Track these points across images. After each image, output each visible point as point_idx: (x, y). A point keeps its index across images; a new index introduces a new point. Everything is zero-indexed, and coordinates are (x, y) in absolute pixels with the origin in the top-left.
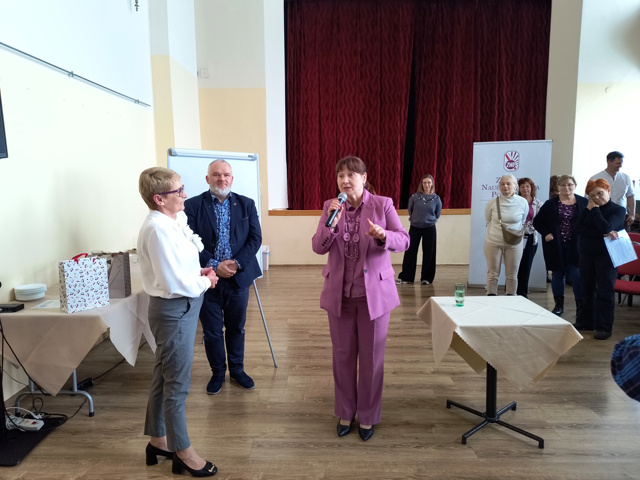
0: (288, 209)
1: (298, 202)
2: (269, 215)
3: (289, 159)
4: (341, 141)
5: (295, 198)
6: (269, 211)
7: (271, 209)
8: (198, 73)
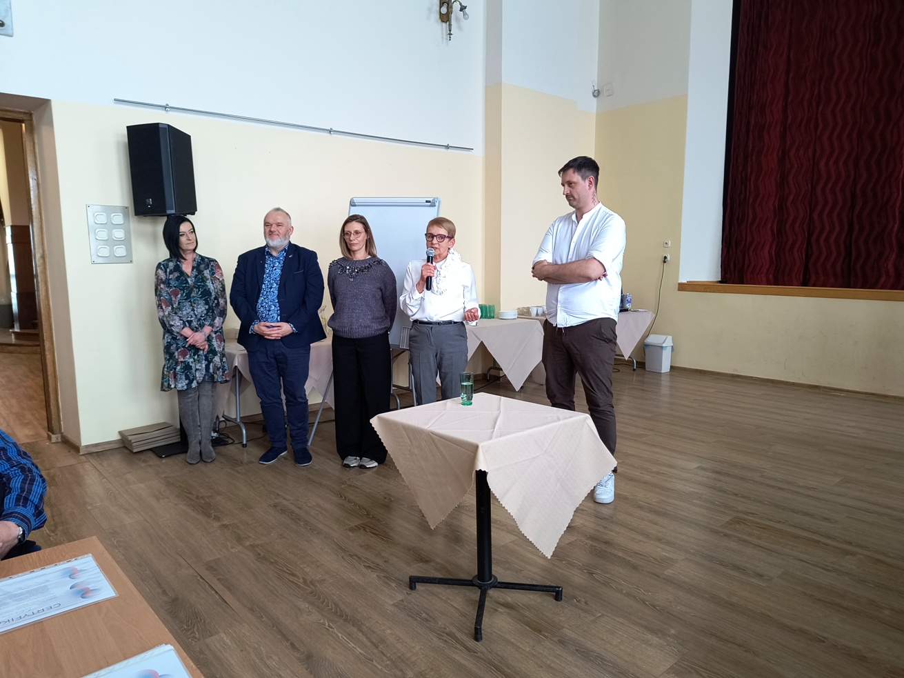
0: (720, 282)
1: (736, 271)
2: (679, 290)
3: (729, 201)
4: (822, 164)
5: (732, 265)
6: (679, 284)
7: (683, 280)
8: (599, 91)
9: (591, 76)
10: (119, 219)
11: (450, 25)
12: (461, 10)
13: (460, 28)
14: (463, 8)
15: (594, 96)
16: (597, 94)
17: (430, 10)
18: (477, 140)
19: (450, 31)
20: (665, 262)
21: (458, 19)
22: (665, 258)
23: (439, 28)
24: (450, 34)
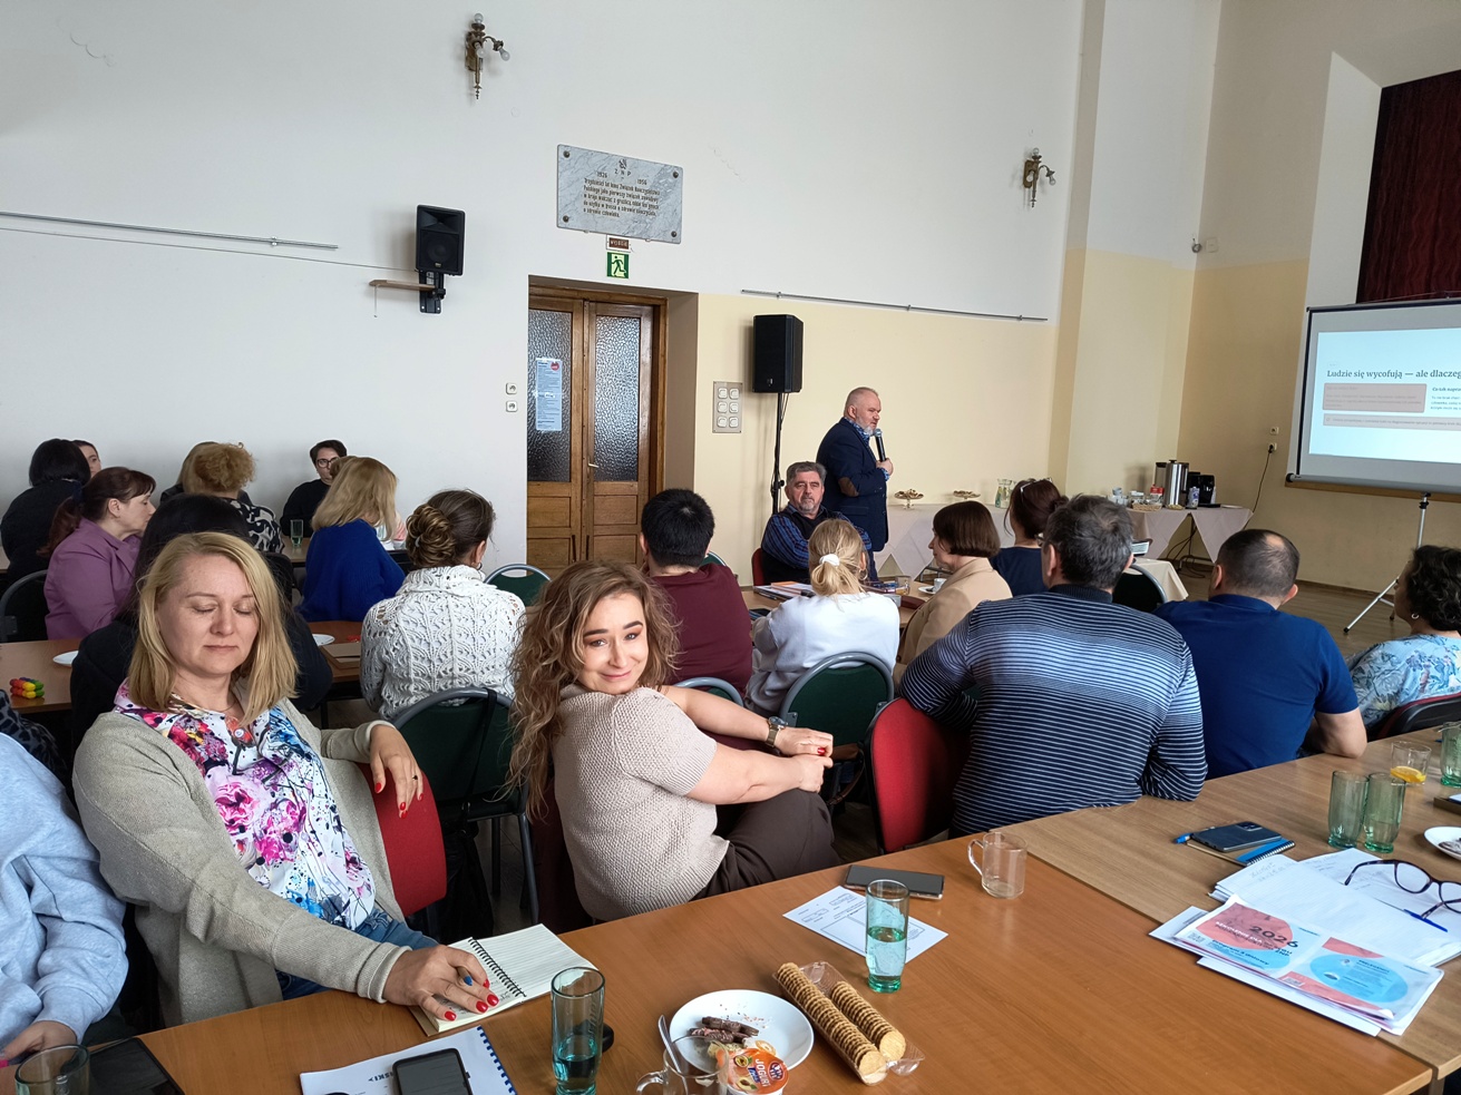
2: (1285, 485)
8: (1200, 246)
9: (1192, 229)
10: (735, 393)
11: (1034, 191)
12: (1048, 175)
13: (1043, 192)
14: (1050, 174)
15: (1194, 251)
16: (1197, 249)
17: (1013, 177)
18: (1052, 310)
19: (1034, 196)
20: (1270, 452)
21: (1042, 183)
22: (1271, 447)
23: (1020, 194)
24: (1034, 200)
